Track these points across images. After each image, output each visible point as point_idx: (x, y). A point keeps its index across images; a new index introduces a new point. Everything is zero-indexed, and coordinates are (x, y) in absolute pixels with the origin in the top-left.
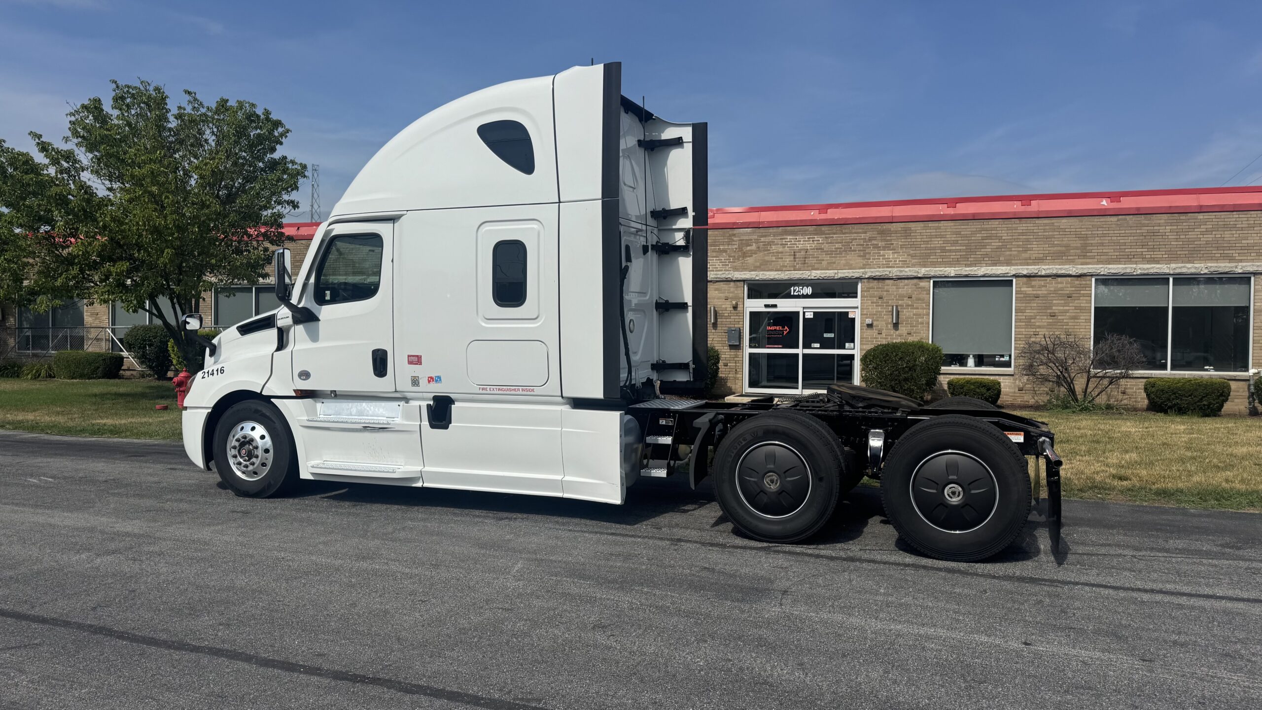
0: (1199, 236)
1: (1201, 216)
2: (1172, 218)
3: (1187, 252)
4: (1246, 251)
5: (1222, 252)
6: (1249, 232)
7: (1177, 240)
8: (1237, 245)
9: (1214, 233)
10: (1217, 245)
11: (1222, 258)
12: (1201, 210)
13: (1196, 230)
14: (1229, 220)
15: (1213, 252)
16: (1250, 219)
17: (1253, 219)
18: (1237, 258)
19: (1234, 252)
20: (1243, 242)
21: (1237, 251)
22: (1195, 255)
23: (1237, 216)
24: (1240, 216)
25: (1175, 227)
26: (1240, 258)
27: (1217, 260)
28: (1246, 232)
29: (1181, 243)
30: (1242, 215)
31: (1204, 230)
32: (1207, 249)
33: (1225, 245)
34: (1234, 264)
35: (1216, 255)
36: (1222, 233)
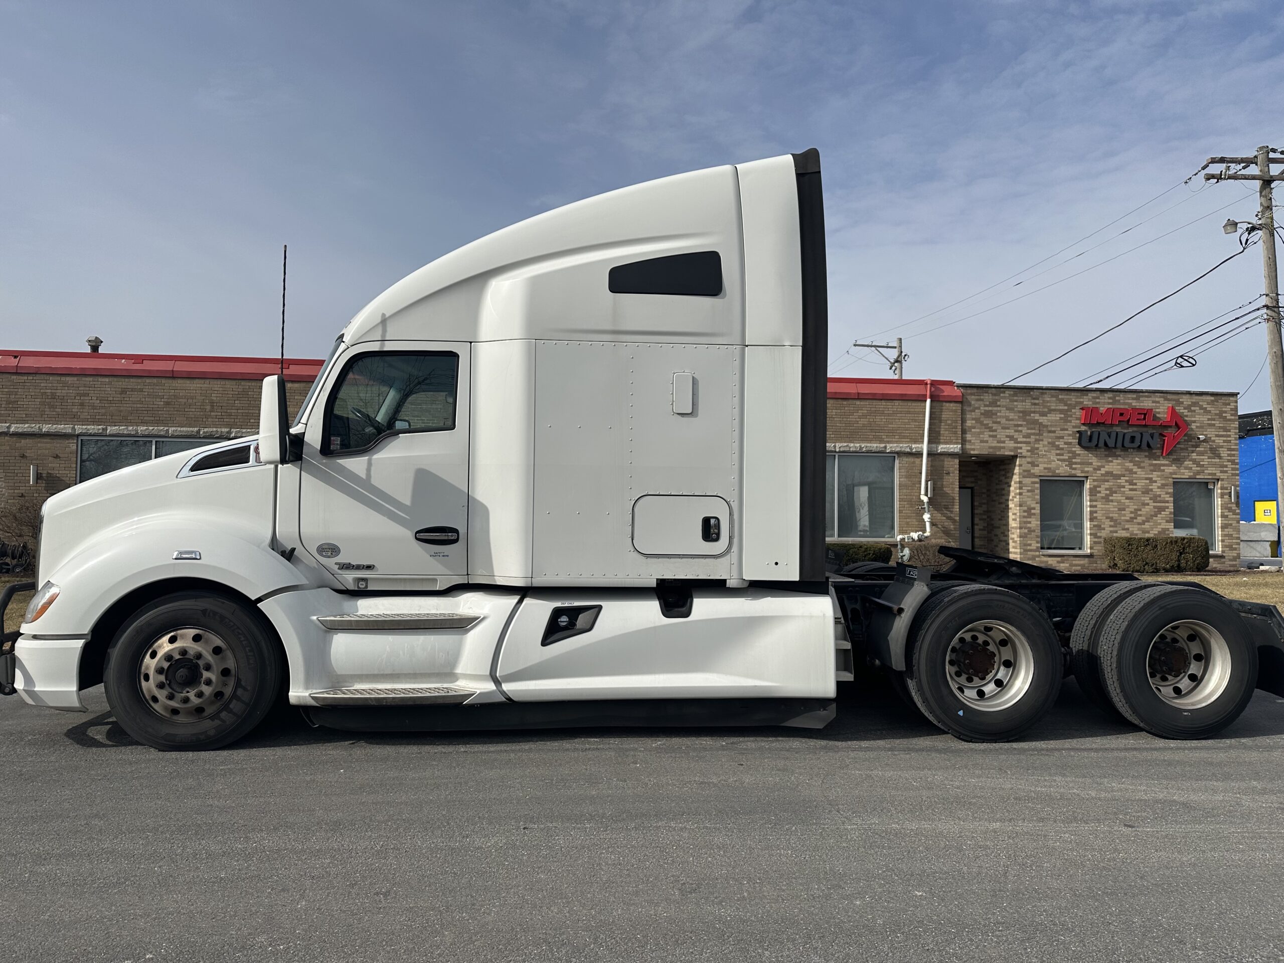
0: (857, 420)
1: (858, 403)
2: (837, 403)
3: (848, 433)
4: (891, 434)
5: (874, 434)
6: (894, 418)
7: (840, 422)
8: (885, 428)
9: (868, 417)
10: (871, 428)
11: (874, 439)
12: (859, 397)
13: (855, 414)
14: (879, 406)
15: (868, 434)
16: (894, 407)
17: (896, 407)
18: (885, 440)
19: (882, 434)
20: (889, 426)
21: (885, 434)
22: (855, 436)
23: (885, 404)
24: (887, 404)
25: (839, 411)
26: (888, 440)
27: (870, 441)
28: (891, 418)
29: (844, 425)
30: (889, 403)
31: (861, 414)
32: (863, 431)
33: (877, 428)
34: (883, 445)
35: (870, 437)
36: (874, 417)
